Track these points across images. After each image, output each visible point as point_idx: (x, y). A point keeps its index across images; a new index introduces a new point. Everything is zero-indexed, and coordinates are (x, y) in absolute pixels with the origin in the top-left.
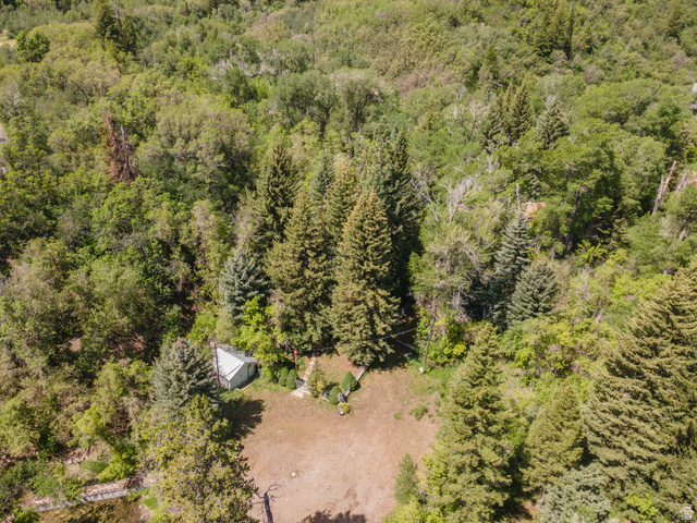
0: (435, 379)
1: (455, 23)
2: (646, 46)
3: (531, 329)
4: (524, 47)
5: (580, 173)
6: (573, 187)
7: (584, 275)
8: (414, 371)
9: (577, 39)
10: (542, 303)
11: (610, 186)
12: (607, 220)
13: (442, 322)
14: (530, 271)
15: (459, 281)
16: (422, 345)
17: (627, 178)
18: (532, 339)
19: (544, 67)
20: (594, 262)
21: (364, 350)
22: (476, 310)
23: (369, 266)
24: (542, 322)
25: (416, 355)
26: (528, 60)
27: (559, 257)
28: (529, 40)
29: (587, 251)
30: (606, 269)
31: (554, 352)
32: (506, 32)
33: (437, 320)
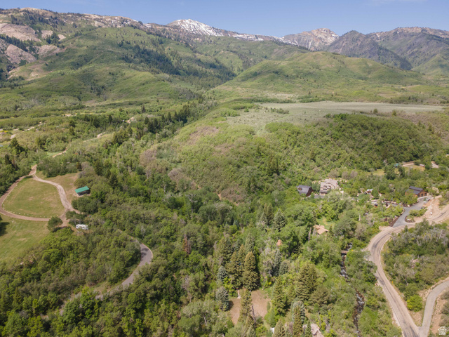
0: (266, 291)
1: (239, 167)
2: (304, 165)
3: (284, 276)
4: (263, 173)
5: (289, 238)
6: (288, 241)
7: (293, 262)
8: (261, 290)
9: (280, 167)
10: (286, 270)
11: (295, 239)
12: (296, 247)
13: (266, 277)
14: (282, 264)
15: (270, 268)
16: (262, 284)
17: (299, 237)
18: (285, 278)
19: (271, 180)
20: (295, 258)
21: (250, 286)
22: (272, 274)
23: (252, 267)
24: (286, 274)
25: (261, 286)
26: (265, 177)
27: (287, 258)
28: (264, 170)
29: (294, 256)
30: (298, 260)
31: (289, 281)
32: (256, 167)
33: (265, 277)
